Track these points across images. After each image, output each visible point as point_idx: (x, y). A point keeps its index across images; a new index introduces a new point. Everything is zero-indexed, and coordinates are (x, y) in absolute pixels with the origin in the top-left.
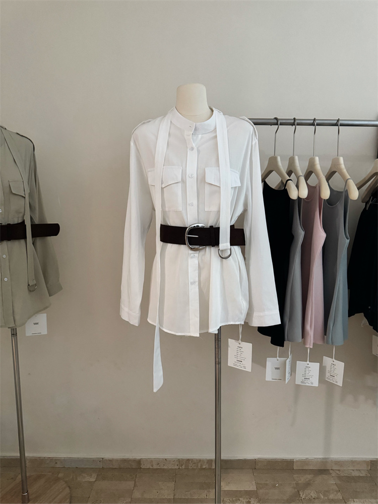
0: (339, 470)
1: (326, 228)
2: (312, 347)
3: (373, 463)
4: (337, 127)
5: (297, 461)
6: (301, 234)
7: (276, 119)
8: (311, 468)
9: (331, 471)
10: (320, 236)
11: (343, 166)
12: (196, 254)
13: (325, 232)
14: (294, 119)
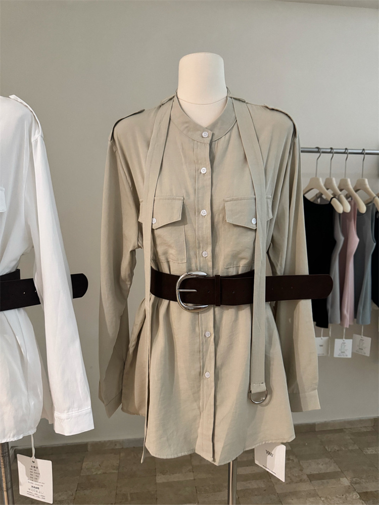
0: (351, 428)
1: (359, 234)
2: (348, 327)
3: (375, 420)
4: (363, 155)
5: (318, 424)
6: (341, 239)
7: (317, 148)
8: (329, 428)
9: (345, 430)
10: (355, 241)
11: (368, 186)
13: (359, 237)
14: (331, 149)
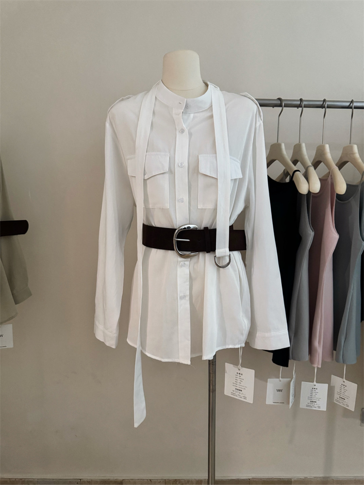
2: (320, 367)
4: (351, 110)
5: (295, 481)
7: (280, 99)
10: (332, 238)
11: (357, 155)
12: (187, 262)
13: (338, 232)
14: (301, 100)
